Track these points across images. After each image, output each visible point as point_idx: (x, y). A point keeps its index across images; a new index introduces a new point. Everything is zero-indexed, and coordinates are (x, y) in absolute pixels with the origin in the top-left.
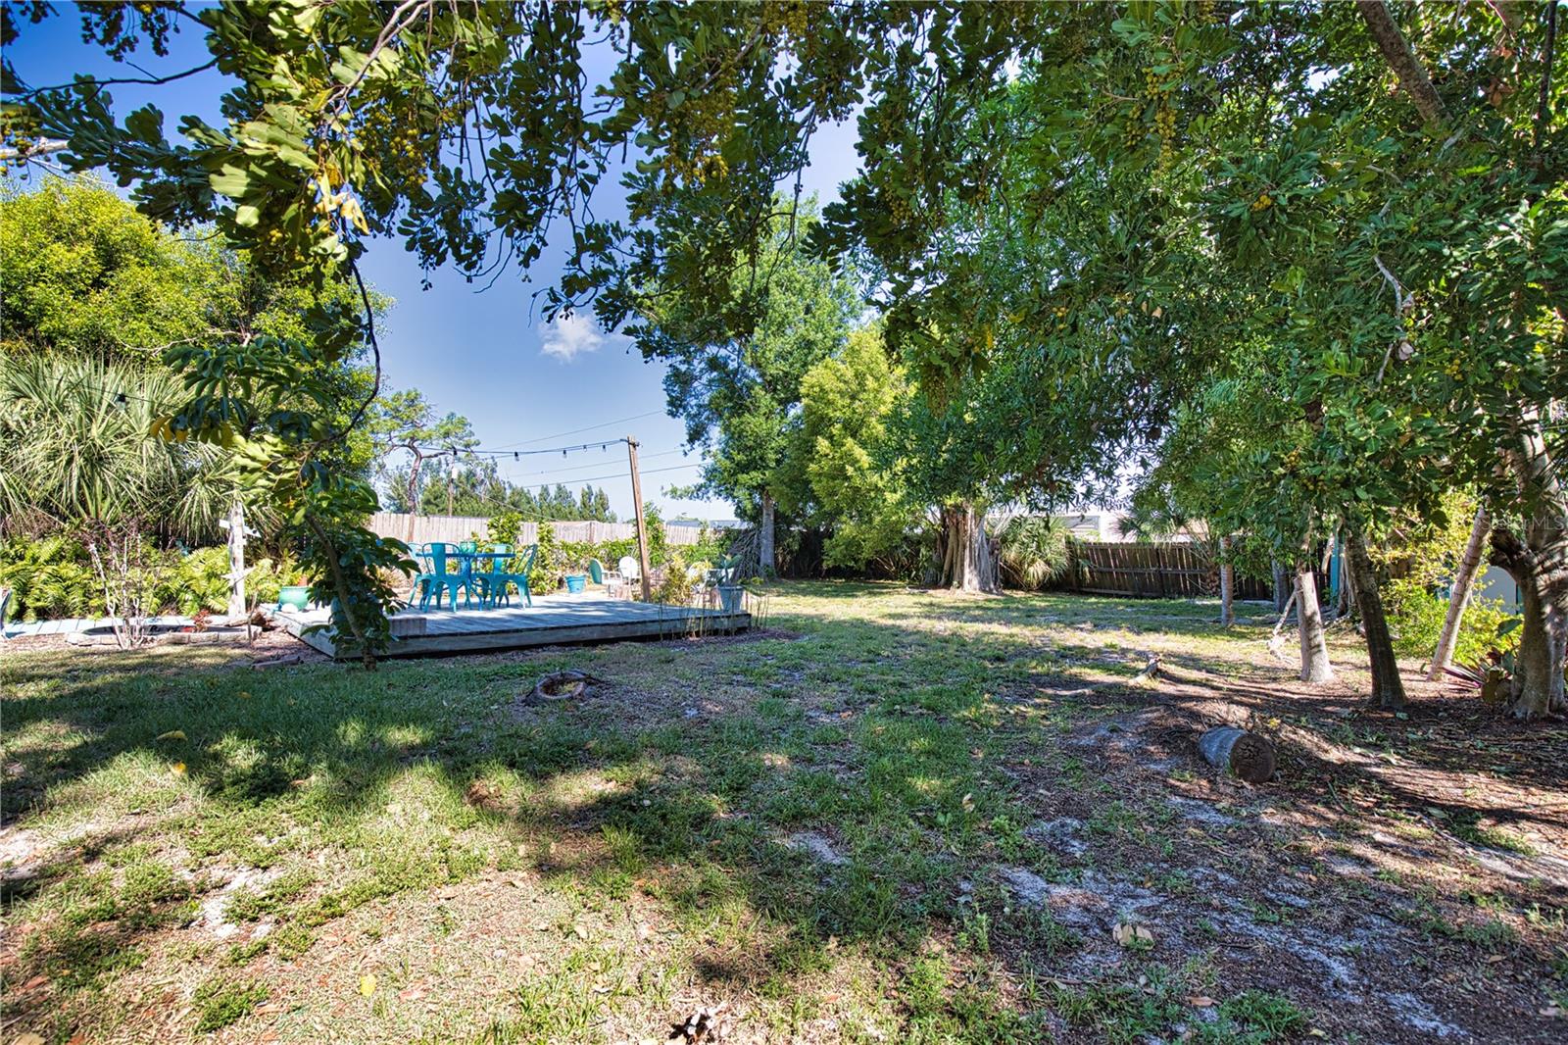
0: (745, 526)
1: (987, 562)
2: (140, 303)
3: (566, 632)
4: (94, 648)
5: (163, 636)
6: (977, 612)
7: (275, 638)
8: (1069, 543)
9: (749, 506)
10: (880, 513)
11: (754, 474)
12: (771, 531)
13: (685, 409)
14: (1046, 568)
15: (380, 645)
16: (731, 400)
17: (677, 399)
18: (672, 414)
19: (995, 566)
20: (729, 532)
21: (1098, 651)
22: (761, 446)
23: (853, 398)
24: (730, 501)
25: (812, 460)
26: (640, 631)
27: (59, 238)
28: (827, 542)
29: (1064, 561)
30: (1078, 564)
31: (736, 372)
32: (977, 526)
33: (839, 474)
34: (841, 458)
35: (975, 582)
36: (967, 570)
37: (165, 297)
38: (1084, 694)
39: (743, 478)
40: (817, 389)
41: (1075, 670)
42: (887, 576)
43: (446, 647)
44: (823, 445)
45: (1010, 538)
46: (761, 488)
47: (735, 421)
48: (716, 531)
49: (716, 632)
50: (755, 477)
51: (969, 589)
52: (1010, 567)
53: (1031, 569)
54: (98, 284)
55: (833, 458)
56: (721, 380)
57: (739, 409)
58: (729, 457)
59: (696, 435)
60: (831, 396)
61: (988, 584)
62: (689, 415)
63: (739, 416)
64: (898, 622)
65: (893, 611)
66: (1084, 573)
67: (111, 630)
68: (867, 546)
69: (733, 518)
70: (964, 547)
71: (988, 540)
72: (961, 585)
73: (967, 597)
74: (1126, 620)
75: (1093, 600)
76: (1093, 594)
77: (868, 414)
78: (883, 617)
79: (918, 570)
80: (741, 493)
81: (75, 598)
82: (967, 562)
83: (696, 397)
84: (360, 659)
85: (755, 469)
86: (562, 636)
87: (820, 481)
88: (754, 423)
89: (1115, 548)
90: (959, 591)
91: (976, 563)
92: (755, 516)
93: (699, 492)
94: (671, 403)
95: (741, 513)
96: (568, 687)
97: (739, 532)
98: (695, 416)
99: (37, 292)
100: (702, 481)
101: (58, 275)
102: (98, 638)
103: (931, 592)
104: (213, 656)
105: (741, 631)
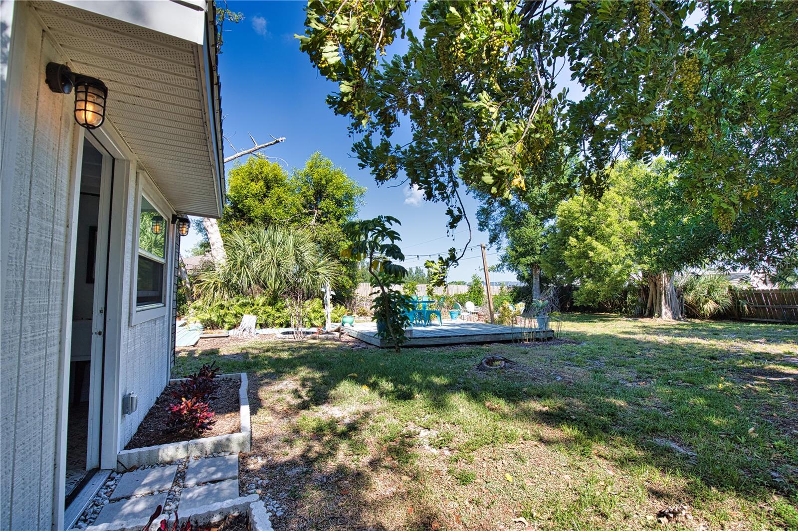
0: (523, 285)
1: (676, 302)
2: (280, 201)
3: (470, 338)
4: (287, 340)
5: (309, 336)
6: (676, 331)
7: (345, 338)
8: (730, 290)
9: (526, 275)
10: (609, 276)
11: (528, 258)
12: (538, 287)
13: (487, 227)
14: (715, 305)
15: (401, 342)
16: (513, 221)
17: (483, 222)
18: (481, 230)
19: (681, 305)
20: (515, 288)
21: (781, 356)
22: (531, 243)
23: (589, 215)
24: (514, 272)
25: (566, 249)
26: (502, 338)
27: (252, 180)
28: (575, 293)
29: (728, 301)
30: (739, 303)
31: (514, 206)
32: (669, 281)
33: (585, 255)
34: (584, 247)
35: (669, 314)
36: (663, 307)
37: (289, 199)
38: (789, 381)
39: (523, 260)
40: (567, 212)
41: (772, 366)
42: (606, 310)
43: (421, 343)
44: (572, 241)
45: (688, 287)
46: (532, 265)
47: (517, 231)
48: (508, 288)
49: (538, 340)
50: (529, 259)
51: (666, 317)
52: (689, 305)
53: (705, 306)
54: (265, 196)
55: (579, 248)
56: (506, 211)
57: (518, 225)
58: (514, 249)
59: (494, 239)
60: (577, 215)
61: (677, 315)
62: (489, 230)
63: (519, 229)
64: (632, 336)
65: (624, 330)
66: (743, 309)
67: (293, 333)
68: (601, 294)
69: (516, 280)
70: (661, 294)
71: (675, 290)
72: (660, 316)
73: (666, 323)
74: (791, 338)
75: (753, 325)
76: (752, 322)
77: (599, 223)
78: (620, 333)
79: (626, 307)
80: (521, 268)
81: (270, 320)
82: (663, 302)
83: (494, 220)
84: (394, 347)
85: (528, 255)
86: (468, 340)
87: (571, 260)
88: (527, 232)
89: (766, 293)
90: (658, 319)
91: (669, 303)
92: (529, 281)
93: (499, 268)
94: (480, 224)
95: (521, 278)
96: (497, 363)
97: (520, 288)
98: (494, 230)
99: (248, 202)
100: (500, 262)
101: (253, 195)
102: (287, 336)
103: (640, 319)
104: (331, 344)
105: (549, 339)
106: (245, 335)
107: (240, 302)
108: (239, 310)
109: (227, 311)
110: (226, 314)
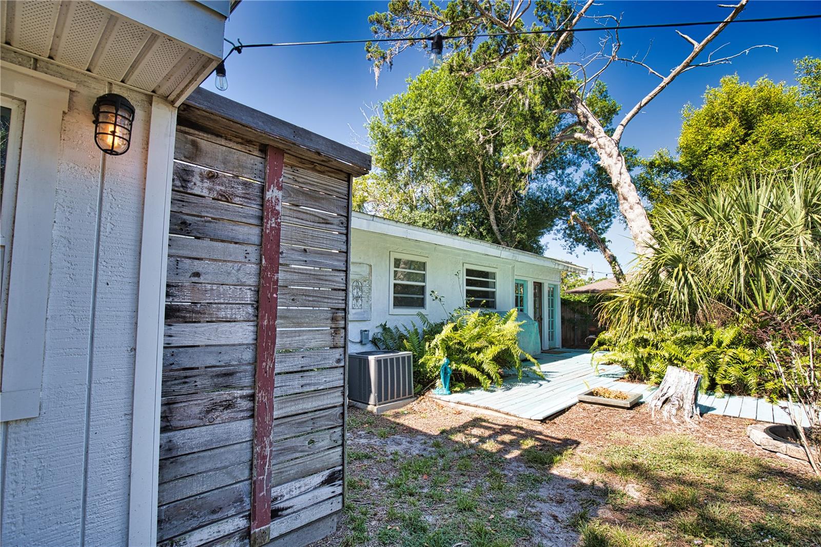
54: (743, 142)
81: (753, 379)
106: (665, 414)
107: (679, 336)
108: (675, 350)
109: (654, 352)
110: (650, 358)
